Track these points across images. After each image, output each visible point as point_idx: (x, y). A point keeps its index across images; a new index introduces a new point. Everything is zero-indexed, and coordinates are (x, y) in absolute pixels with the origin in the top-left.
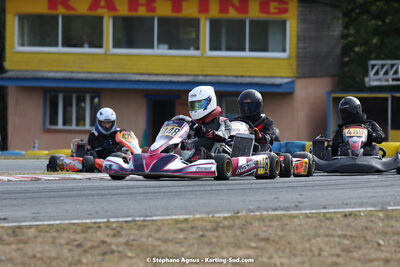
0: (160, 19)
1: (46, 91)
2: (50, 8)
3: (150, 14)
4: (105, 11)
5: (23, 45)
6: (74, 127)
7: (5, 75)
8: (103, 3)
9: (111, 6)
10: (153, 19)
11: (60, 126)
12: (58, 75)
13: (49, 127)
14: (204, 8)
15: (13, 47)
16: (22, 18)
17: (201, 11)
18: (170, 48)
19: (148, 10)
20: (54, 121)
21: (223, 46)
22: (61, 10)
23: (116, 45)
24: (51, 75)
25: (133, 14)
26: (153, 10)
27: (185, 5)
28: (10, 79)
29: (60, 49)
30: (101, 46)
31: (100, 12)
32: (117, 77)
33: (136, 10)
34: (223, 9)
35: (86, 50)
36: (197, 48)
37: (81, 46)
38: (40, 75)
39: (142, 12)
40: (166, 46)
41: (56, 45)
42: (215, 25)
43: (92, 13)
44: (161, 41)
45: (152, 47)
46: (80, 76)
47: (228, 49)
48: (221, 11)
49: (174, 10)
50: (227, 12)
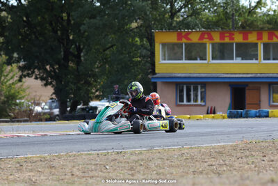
0: (237, 44)
1: (177, 84)
2: (178, 39)
3: (231, 41)
4: (207, 40)
5: (165, 60)
6: (192, 103)
7: (155, 76)
8: (206, 36)
9: (211, 38)
10: (233, 44)
11: (185, 102)
12: (183, 75)
13: (179, 103)
14: (260, 38)
15: (159, 61)
16: (164, 45)
17: (258, 39)
18: (242, 59)
19: (230, 39)
20: (182, 100)
21: (271, 57)
22: (184, 40)
23: (213, 58)
24: (179, 75)
25: (222, 41)
26: (233, 39)
27: (250, 36)
28: (157, 78)
29: (184, 61)
30: (206, 60)
31: (205, 41)
32: (214, 75)
33: (224, 39)
34: (270, 38)
35: (199, 61)
36: (257, 59)
37: (196, 59)
38: (173, 75)
39: (227, 40)
40: (240, 58)
41: (182, 59)
42: (266, 46)
43: (200, 42)
44: (237, 56)
45: (233, 59)
46: (195, 75)
47: (274, 59)
48: (269, 39)
49: (244, 39)
50: (272, 39)
